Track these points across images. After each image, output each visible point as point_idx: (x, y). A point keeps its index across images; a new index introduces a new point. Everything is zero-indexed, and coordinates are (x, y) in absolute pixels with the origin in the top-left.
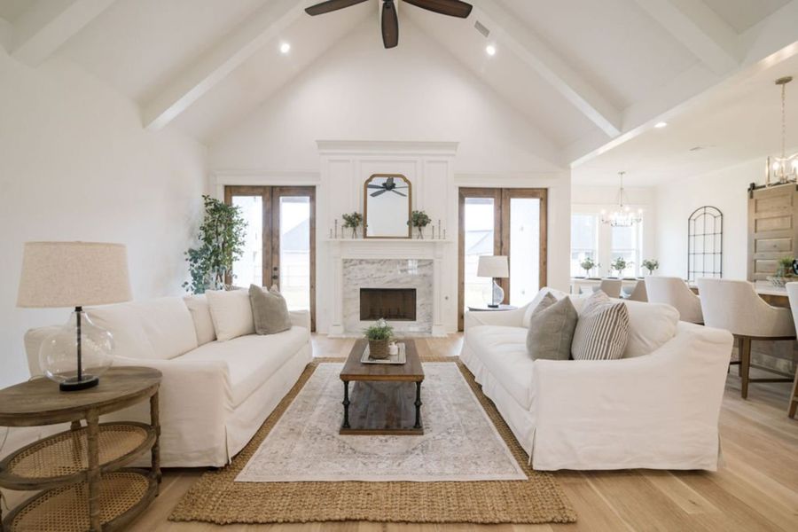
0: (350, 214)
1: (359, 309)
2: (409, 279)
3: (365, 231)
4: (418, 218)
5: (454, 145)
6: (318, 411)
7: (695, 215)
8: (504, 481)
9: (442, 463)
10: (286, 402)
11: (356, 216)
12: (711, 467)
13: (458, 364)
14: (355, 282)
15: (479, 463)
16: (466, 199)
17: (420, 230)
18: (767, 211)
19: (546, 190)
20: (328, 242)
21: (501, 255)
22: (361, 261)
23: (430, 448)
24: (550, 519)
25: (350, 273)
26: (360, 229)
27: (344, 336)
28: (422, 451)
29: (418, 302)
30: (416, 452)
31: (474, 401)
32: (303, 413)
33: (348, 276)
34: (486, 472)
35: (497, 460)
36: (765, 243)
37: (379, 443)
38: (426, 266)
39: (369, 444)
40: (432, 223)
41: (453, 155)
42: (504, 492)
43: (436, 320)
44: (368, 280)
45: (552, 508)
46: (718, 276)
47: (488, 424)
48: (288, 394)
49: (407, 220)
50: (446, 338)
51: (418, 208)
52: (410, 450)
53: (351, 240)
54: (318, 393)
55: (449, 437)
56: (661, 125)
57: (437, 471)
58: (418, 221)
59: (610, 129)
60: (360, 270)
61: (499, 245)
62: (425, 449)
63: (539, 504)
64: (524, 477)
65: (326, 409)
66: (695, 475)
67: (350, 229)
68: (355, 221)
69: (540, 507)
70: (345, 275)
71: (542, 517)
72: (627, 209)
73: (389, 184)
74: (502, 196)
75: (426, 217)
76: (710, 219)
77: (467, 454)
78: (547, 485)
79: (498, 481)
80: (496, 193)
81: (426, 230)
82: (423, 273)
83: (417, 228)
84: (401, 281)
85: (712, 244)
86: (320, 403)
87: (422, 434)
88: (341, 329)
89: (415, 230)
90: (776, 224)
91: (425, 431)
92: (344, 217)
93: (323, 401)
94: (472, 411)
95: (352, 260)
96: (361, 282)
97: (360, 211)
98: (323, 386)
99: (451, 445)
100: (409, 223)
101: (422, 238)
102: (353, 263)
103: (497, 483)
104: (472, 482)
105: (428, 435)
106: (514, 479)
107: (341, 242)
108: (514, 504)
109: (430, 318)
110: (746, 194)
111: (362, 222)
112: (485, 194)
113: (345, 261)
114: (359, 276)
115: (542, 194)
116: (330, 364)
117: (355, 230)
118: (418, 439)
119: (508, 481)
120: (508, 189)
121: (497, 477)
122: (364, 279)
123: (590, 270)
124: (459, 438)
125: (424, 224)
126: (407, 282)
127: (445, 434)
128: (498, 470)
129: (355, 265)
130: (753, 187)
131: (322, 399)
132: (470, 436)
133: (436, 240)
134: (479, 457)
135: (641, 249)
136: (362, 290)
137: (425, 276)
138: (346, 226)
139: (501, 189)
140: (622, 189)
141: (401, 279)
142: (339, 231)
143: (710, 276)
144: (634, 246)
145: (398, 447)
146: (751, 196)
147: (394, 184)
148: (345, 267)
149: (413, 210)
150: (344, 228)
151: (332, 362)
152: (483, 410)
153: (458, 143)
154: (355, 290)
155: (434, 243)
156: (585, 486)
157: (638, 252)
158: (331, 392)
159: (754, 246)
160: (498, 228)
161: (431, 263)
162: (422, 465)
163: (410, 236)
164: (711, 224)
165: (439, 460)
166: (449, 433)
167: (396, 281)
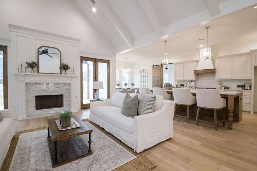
0: (30, 62)
1: (35, 105)
2: (60, 91)
3: (38, 70)
4: (65, 66)
5: (79, 40)
6: (32, 160)
7: (142, 71)
8: (130, 161)
9: (107, 163)
10: (8, 162)
11: (34, 63)
12: (172, 136)
13: (88, 121)
14: (32, 93)
15: (119, 157)
16: (83, 61)
17: (65, 71)
18: (156, 71)
19: (109, 61)
20: (17, 75)
21: (95, 81)
22: (36, 84)
23: (99, 159)
24: (151, 168)
25: (29, 89)
26: (35, 69)
27: (28, 118)
28: (96, 161)
29: (64, 100)
30: (94, 162)
31: (103, 135)
32: (24, 164)
33: (28, 91)
34: (124, 160)
35: (124, 155)
36: (156, 79)
37: (76, 165)
38: (68, 85)
39: (71, 167)
40: (71, 69)
41: (79, 44)
42: (133, 165)
43: (73, 106)
44: (40, 92)
45: (149, 164)
46: (146, 87)
47: (113, 142)
48: (6, 157)
49: (59, 67)
50: (77, 112)
51: (64, 62)
52: (92, 163)
53: (30, 73)
54: (27, 150)
55: (103, 152)
56: (140, 47)
57: (108, 167)
58: (64, 67)
59: (130, 45)
60: (35, 87)
61: (95, 78)
62: (96, 159)
63: (145, 164)
64: (136, 157)
65: (37, 157)
66: (169, 140)
67: (30, 69)
68: (33, 66)
69: (146, 166)
70: (26, 90)
71: (148, 169)
72: (128, 69)
73: (46, 51)
74: (96, 61)
75: (68, 66)
76: (145, 72)
77: (113, 156)
78: (143, 157)
79: (129, 162)
80: (94, 60)
81: (68, 71)
82: (66, 88)
83: (64, 70)
84: (57, 92)
85: (145, 79)
86: (31, 155)
87: (92, 154)
88: (25, 115)
89: (63, 71)
90: (158, 75)
91: (93, 151)
92: (26, 63)
93: (33, 154)
94: (104, 138)
95: (31, 83)
96: (36, 93)
97: (35, 61)
98: (29, 145)
99: (106, 154)
100: (60, 68)
101: (66, 74)
102: (32, 84)
103: (129, 163)
104: (121, 166)
105: (95, 154)
106: (133, 159)
107: (25, 75)
108: (138, 168)
109: (70, 105)
110: (152, 67)
111: (37, 66)
112: (90, 60)
113: (27, 84)
114: (35, 90)
115: (108, 62)
116: (26, 133)
117: (33, 69)
118: (92, 156)
119: (132, 160)
120: (97, 59)
121: (128, 161)
122: (38, 91)
123: (119, 86)
124: (107, 150)
125: (67, 69)
126: (59, 92)
127: (101, 151)
128: (127, 158)
129: (33, 85)
130: (153, 66)
131: (32, 153)
132: (110, 148)
133: (72, 75)
134: (118, 155)
135: (129, 80)
136: (36, 97)
137: (67, 89)
138: (28, 67)
139: (95, 59)
140: (126, 63)
141: (56, 91)
142: (23, 69)
143: (145, 87)
144: (127, 79)
145: (85, 163)
146: (153, 68)
147: (48, 52)
148: (26, 86)
149: (62, 63)
150: (27, 69)
151: (27, 132)
152: (107, 137)
153: (80, 40)
154: (32, 97)
155: (72, 77)
156: (151, 153)
157: (128, 81)
158: (36, 148)
159: (154, 80)
160: (94, 72)
161: (70, 84)
162: (100, 167)
163: (61, 73)
164: (145, 74)
165: (105, 162)
166: (102, 150)
167: (54, 92)
